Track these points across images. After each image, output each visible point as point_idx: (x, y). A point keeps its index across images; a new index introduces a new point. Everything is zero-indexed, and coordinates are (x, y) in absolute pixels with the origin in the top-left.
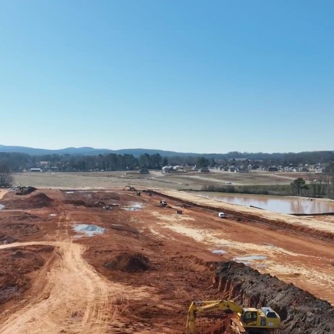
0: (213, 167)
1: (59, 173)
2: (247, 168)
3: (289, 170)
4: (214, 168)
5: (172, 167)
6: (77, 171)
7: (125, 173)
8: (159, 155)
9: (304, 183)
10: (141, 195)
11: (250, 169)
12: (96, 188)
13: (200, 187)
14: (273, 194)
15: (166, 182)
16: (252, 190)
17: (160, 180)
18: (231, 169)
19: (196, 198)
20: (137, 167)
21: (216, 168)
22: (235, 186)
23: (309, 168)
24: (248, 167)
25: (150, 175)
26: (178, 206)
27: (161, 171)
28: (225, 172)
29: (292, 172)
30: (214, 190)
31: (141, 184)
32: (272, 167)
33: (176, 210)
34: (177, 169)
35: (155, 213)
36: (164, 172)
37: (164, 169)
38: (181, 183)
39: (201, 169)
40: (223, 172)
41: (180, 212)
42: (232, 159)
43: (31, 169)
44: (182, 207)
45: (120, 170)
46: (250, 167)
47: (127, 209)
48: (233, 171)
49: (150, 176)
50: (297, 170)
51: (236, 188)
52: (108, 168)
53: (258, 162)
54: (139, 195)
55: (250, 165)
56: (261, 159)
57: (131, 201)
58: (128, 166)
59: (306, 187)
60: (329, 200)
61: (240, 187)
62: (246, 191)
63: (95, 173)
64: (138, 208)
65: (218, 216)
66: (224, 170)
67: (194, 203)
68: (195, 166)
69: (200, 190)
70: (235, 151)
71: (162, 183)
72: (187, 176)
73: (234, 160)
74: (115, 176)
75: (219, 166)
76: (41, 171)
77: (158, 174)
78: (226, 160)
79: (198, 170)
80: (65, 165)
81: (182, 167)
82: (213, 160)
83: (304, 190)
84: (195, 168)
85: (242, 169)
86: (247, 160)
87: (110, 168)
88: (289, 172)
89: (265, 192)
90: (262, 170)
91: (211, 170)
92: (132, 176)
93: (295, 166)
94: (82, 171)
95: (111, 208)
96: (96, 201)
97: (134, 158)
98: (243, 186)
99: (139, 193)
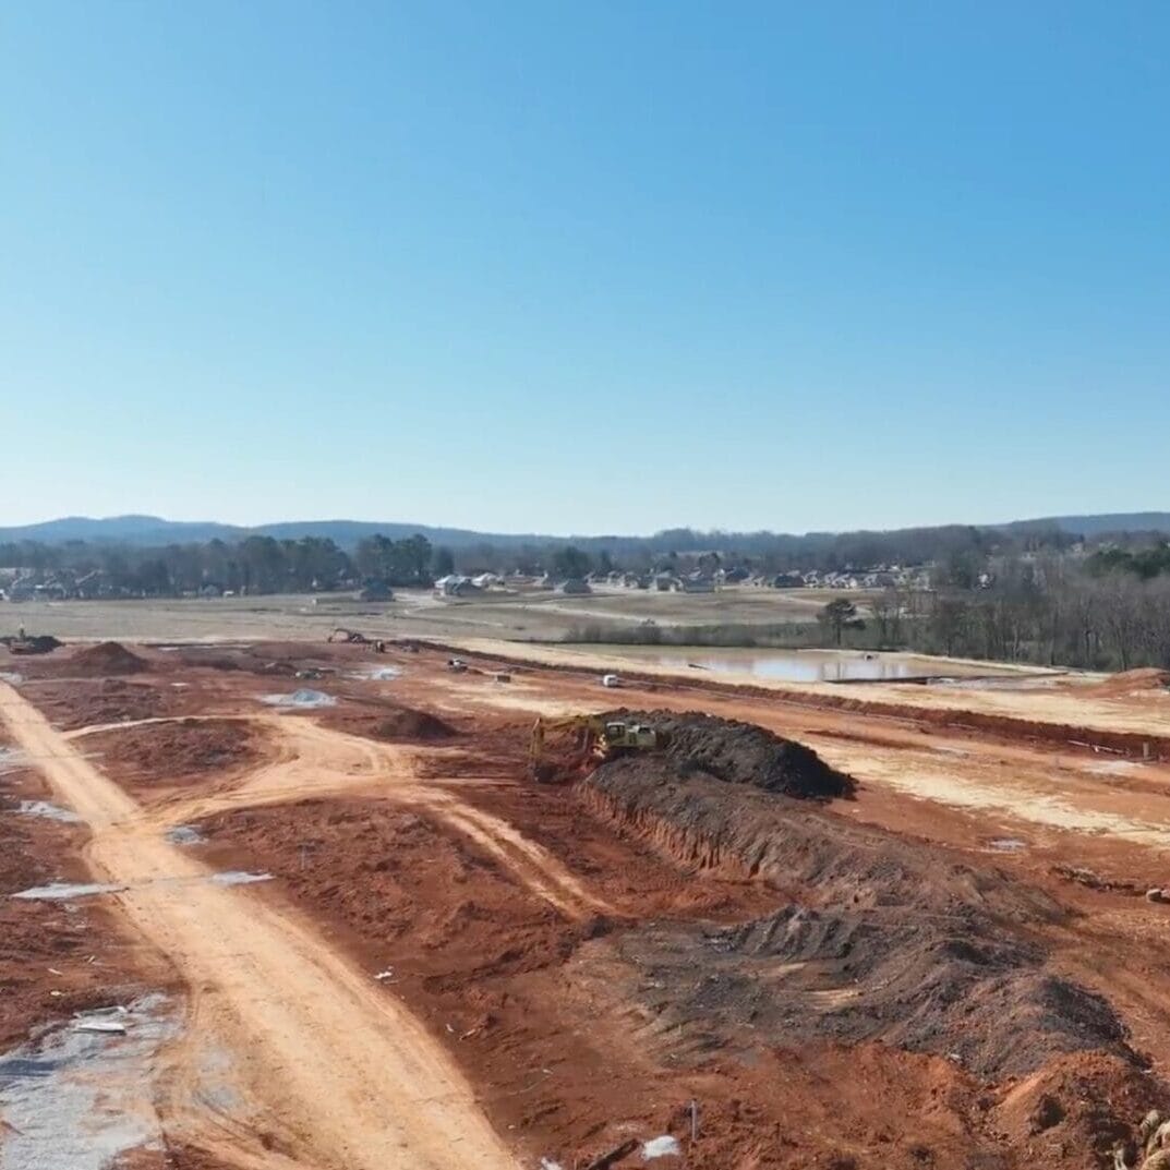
0: (604, 579)
1: (76, 603)
2: (712, 579)
3: (837, 583)
4: (606, 581)
5: (469, 581)
6: (137, 597)
7: (313, 599)
8: (425, 541)
9: (852, 612)
10: (387, 650)
11: (719, 581)
12: (241, 638)
13: (558, 633)
14: (769, 646)
15: (452, 623)
16: (710, 637)
17: (432, 616)
18: (659, 581)
19: (549, 654)
20: (350, 582)
21: (613, 582)
22: (666, 628)
23: (897, 577)
24: (715, 575)
25: (396, 604)
26: (499, 670)
27: (432, 592)
28: (641, 592)
29: (843, 587)
30: (601, 639)
31: (377, 627)
32: (789, 574)
33: (493, 676)
34: (486, 584)
36: (443, 594)
37: (442, 586)
38: (500, 624)
39: (564, 584)
40: (635, 592)
41: (506, 679)
42: (666, 554)
44: (509, 671)
46: (720, 575)
47: (364, 678)
48: (667, 589)
49: (395, 607)
50: (861, 583)
51: (665, 633)
52: (247, 586)
53: (747, 562)
54: (381, 649)
55: (722, 572)
57: (366, 663)
58: (318, 579)
59: (859, 625)
61: (677, 630)
62: (694, 640)
63: (203, 601)
65: (602, 684)
66: (636, 584)
68: (546, 576)
69: (559, 640)
70: (682, 526)
72: (520, 606)
73: (674, 555)
74: (278, 610)
75: (621, 574)
77: (423, 600)
78: (647, 556)
79: (555, 586)
80: (87, 577)
81: (500, 578)
82: (605, 556)
83: (853, 632)
84: (548, 580)
85: (694, 583)
86: (715, 555)
87: (255, 586)
88: (834, 590)
89: (746, 641)
90: (756, 584)
91: (595, 587)
92: (338, 609)
93: (858, 573)
94: (156, 597)
95: (317, 675)
96: (269, 663)
97: (338, 551)
98: (689, 628)
99: (382, 646)
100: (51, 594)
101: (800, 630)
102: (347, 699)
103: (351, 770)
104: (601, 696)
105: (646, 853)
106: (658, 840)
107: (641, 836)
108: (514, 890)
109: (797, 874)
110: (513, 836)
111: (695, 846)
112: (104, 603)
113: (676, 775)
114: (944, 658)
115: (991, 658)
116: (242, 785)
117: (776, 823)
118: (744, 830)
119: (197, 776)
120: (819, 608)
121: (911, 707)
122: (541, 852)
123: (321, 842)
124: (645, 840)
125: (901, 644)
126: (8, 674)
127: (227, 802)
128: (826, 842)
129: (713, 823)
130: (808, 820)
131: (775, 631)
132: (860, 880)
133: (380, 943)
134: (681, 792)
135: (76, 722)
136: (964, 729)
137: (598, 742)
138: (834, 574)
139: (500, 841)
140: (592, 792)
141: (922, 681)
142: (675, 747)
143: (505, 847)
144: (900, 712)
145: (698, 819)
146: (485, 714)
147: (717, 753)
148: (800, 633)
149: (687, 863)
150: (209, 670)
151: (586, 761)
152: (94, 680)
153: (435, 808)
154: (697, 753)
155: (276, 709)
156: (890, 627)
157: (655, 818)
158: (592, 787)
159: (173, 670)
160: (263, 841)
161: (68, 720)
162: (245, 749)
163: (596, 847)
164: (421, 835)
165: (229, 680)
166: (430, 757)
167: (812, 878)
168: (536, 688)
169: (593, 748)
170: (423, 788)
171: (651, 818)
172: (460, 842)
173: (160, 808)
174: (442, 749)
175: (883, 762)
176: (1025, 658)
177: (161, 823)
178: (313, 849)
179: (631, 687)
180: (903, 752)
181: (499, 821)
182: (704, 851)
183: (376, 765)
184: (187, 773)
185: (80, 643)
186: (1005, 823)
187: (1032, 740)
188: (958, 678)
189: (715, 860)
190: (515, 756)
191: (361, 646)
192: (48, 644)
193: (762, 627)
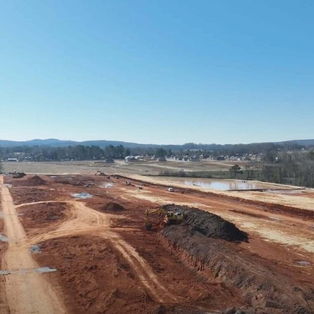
1: (33, 162)
2: (199, 157)
3: (234, 159)
4: (170, 158)
5: (134, 157)
6: (49, 161)
7: (93, 162)
8: (123, 146)
9: (239, 168)
10: (110, 178)
11: (201, 158)
12: (73, 174)
13: (157, 173)
14: (215, 178)
15: (129, 169)
16: (199, 175)
17: (124, 168)
18: (185, 158)
19: (154, 180)
20: (103, 157)
21: (172, 158)
22: (187, 172)
23: (251, 157)
24: (200, 156)
25: (114, 164)
26: (140, 185)
27: (124, 160)
28: (180, 161)
29: (236, 160)
31: (108, 171)
32: (220, 156)
33: (138, 187)
34: (138, 158)
35: (123, 189)
36: (127, 161)
37: (127, 159)
38: (141, 170)
39: (159, 159)
40: (178, 161)
41: (141, 188)
42: (186, 150)
43: (9, 159)
44: (142, 185)
45: (88, 160)
46: (201, 156)
47: (103, 187)
48: (187, 160)
50: (241, 159)
51: (186, 173)
52: (77, 158)
53: (209, 153)
54: (109, 178)
55: (202, 155)
56: (212, 150)
57: (104, 182)
58: (95, 156)
59: (241, 172)
60: (258, 181)
61: (190, 172)
62: (194, 176)
63: (66, 162)
64: (110, 186)
65: (168, 191)
66: (178, 159)
67: (152, 183)
68: (154, 156)
69: (157, 175)
70: (191, 142)
71: (126, 170)
72: (147, 165)
73: (188, 150)
74: (84, 165)
75: (174, 156)
76: (17, 161)
77: (122, 163)
78: (181, 151)
79: (157, 159)
80: (37, 155)
81: (142, 157)
82: (170, 151)
83: (239, 174)
84: (154, 158)
85: (194, 159)
86: (200, 150)
87: (79, 158)
88: (234, 161)
89: (209, 176)
90: (211, 159)
91: (167, 159)
92: (99, 165)
93: (240, 156)
94: (54, 161)
95: (90, 186)
96: (78, 182)
97: (100, 149)
98: (193, 172)
99: (109, 177)
100: (28, 160)
101: (224, 173)
102: (96, 195)
103: (90, 224)
104: (168, 195)
105: (180, 262)
106: (183, 257)
107: (178, 255)
108: (133, 282)
109: (233, 282)
110: (136, 254)
111: (196, 262)
112: (41, 162)
113: (189, 233)
114: (267, 183)
115: (281, 183)
116: (58, 228)
117: (224, 258)
118: (213, 259)
119: (46, 224)
120: (230, 166)
121: (261, 202)
122: (145, 262)
123: (75, 255)
124: (179, 256)
125: (254, 178)
126: (9, 185)
127: (51, 235)
128: (243, 270)
129: (202, 255)
130: (235, 258)
131: (217, 173)
132: (257, 289)
133: (83, 308)
134: (191, 241)
135: (20, 202)
136: (278, 210)
137: (165, 217)
138: (233, 156)
139: (132, 257)
140: (163, 236)
141: (261, 190)
142: (189, 219)
143: (133, 259)
144: (257, 203)
145: (197, 252)
146: (134, 201)
147: (202, 223)
148: (224, 174)
149: (193, 268)
150: (61, 184)
151: (161, 223)
152: (30, 187)
153: (113, 241)
154: (196, 222)
155: (75, 199)
156: (250, 173)
157: (182, 249)
158: (163, 235)
159: (51, 184)
160: (57, 254)
161: (19, 201)
162: (62, 214)
163: (163, 258)
164: (107, 254)
165: (65, 188)
166: (115, 219)
167: (238, 284)
168: (149, 192)
169: (163, 219)
170: (111, 232)
171: (181, 249)
172: (119, 257)
173: (32, 237)
174: (119, 216)
175: (255, 224)
176: (291, 183)
177: (30, 243)
178: (71, 258)
179: (177, 192)
180: (260, 219)
181: (132, 248)
182: (199, 264)
183: (98, 222)
184: (44, 222)
185: (31, 175)
186: (300, 252)
187: (300, 215)
188: (272, 190)
189: (203, 268)
190: (140, 219)
191: (103, 176)
192: (22, 175)
193: (214, 172)
